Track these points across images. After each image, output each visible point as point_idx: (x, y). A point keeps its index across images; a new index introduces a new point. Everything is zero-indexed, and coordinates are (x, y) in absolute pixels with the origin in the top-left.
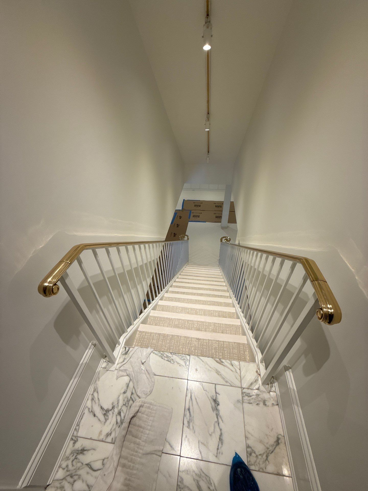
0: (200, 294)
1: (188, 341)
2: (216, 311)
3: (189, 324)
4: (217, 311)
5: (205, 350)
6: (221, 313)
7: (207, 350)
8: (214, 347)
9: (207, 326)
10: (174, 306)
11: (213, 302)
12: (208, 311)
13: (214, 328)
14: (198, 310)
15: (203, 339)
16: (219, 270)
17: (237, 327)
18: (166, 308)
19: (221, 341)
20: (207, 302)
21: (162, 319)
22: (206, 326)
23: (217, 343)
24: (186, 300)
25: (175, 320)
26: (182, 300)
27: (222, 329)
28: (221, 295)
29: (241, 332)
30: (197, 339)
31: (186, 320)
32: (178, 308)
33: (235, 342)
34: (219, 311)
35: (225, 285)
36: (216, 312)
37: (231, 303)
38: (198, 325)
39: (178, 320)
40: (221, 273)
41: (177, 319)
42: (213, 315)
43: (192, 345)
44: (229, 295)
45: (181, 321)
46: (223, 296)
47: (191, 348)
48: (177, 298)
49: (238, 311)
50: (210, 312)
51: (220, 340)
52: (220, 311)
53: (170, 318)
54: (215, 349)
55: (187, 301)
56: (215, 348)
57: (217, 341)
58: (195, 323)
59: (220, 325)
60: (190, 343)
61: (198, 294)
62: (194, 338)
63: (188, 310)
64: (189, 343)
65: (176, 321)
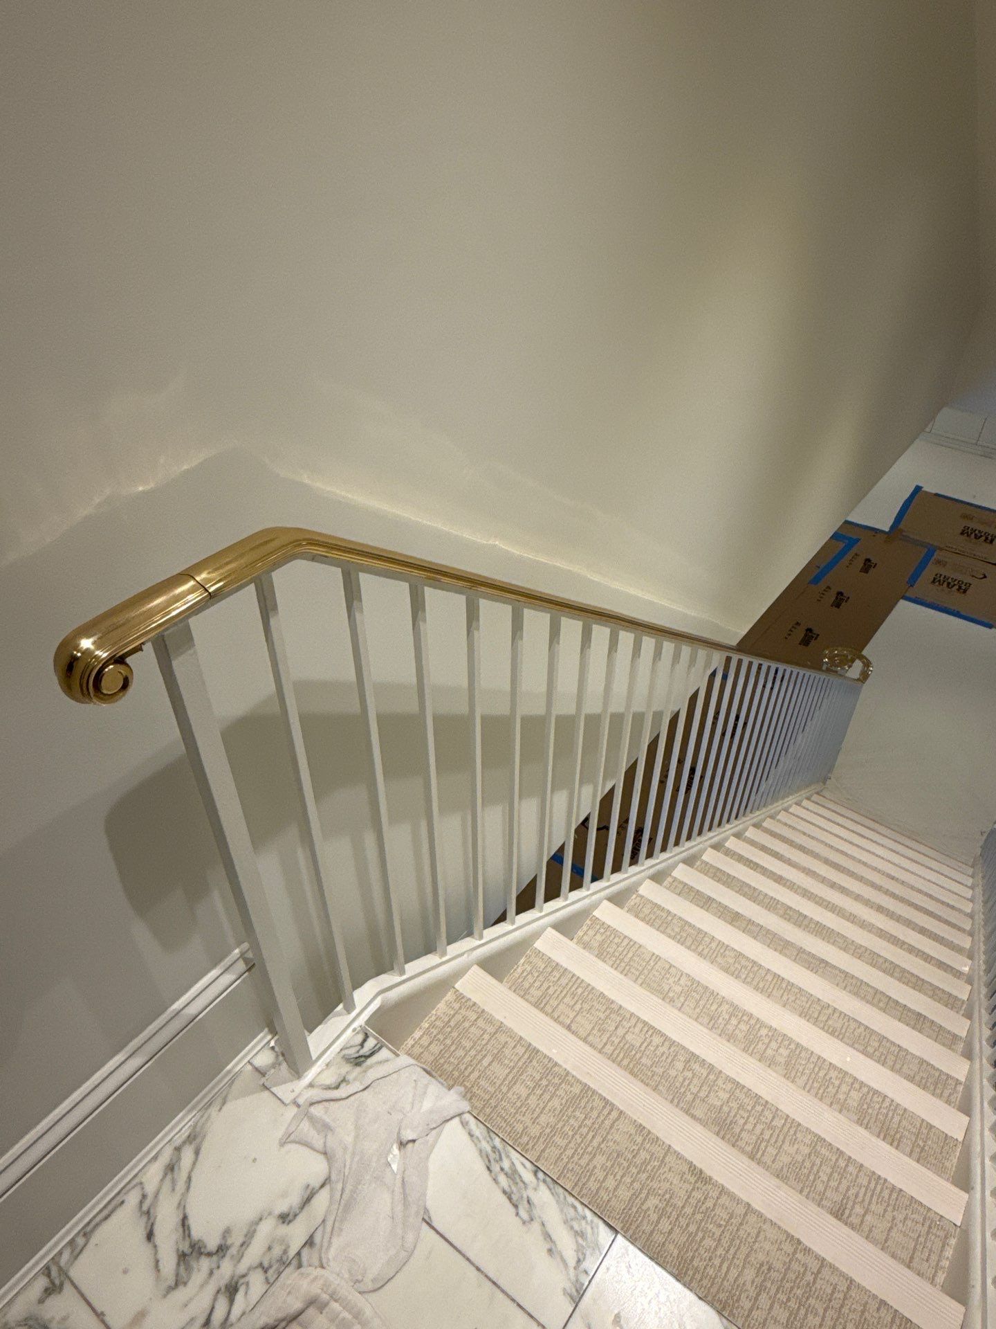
0: (814, 956)
1: (644, 1155)
2: (855, 1079)
3: (689, 1074)
4: (862, 1084)
5: (708, 1242)
6: (877, 1106)
7: (720, 1251)
8: (761, 1257)
9: (777, 1131)
10: (659, 958)
11: (862, 1028)
12: (814, 1059)
13: (808, 1164)
14: (764, 1032)
15: (723, 1191)
16: (970, 882)
17: (932, 1221)
18: (620, 949)
19: (807, 1251)
20: (830, 1011)
21: (580, 991)
22: (770, 1126)
23: (788, 1248)
24: (732, 954)
25: (633, 1021)
26: (714, 945)
27: (848, 1189)
28: (919, 1014)
29: (945, 1263)
30: (692, 1167)
31: (684, 1048)
32: (673, 971)
33: (883, 1303)
34: (870, 1089)
35: (966, 969)
36: (857, 1086)
37: (958, 1082)
38: (734, 1105)
39: (646, 1029)
40: (971, 900)
41: (645, 1023)
42: (834, 1091)
43: (655, 1185)
44: (964, 1034)
45: (657, 1040)
46: (933, 1022)
47: (643, 1196)
48: (690, 925)
49: (978, 1148)
50: (821, 1074)
51: (807, 1242)
52: (876, 1092)
53: (613, 1002)
54: (765, 1269)
55: (731, 961)
56: (762, 1265)
57: (790, 1237)
58: (720, 1082)
59: (842, 1163)
60: (649, 1167)
61: (801, 951)
62: (679, 1156)
63: (714, 1007)
64: (645, 1162)
65: (637, 1030)
